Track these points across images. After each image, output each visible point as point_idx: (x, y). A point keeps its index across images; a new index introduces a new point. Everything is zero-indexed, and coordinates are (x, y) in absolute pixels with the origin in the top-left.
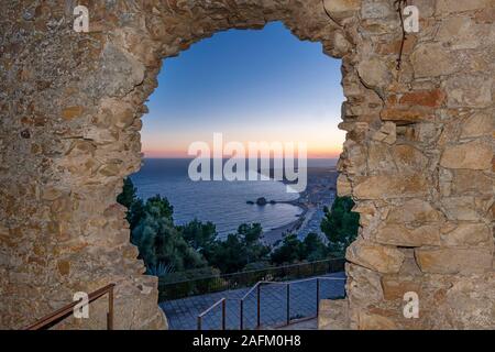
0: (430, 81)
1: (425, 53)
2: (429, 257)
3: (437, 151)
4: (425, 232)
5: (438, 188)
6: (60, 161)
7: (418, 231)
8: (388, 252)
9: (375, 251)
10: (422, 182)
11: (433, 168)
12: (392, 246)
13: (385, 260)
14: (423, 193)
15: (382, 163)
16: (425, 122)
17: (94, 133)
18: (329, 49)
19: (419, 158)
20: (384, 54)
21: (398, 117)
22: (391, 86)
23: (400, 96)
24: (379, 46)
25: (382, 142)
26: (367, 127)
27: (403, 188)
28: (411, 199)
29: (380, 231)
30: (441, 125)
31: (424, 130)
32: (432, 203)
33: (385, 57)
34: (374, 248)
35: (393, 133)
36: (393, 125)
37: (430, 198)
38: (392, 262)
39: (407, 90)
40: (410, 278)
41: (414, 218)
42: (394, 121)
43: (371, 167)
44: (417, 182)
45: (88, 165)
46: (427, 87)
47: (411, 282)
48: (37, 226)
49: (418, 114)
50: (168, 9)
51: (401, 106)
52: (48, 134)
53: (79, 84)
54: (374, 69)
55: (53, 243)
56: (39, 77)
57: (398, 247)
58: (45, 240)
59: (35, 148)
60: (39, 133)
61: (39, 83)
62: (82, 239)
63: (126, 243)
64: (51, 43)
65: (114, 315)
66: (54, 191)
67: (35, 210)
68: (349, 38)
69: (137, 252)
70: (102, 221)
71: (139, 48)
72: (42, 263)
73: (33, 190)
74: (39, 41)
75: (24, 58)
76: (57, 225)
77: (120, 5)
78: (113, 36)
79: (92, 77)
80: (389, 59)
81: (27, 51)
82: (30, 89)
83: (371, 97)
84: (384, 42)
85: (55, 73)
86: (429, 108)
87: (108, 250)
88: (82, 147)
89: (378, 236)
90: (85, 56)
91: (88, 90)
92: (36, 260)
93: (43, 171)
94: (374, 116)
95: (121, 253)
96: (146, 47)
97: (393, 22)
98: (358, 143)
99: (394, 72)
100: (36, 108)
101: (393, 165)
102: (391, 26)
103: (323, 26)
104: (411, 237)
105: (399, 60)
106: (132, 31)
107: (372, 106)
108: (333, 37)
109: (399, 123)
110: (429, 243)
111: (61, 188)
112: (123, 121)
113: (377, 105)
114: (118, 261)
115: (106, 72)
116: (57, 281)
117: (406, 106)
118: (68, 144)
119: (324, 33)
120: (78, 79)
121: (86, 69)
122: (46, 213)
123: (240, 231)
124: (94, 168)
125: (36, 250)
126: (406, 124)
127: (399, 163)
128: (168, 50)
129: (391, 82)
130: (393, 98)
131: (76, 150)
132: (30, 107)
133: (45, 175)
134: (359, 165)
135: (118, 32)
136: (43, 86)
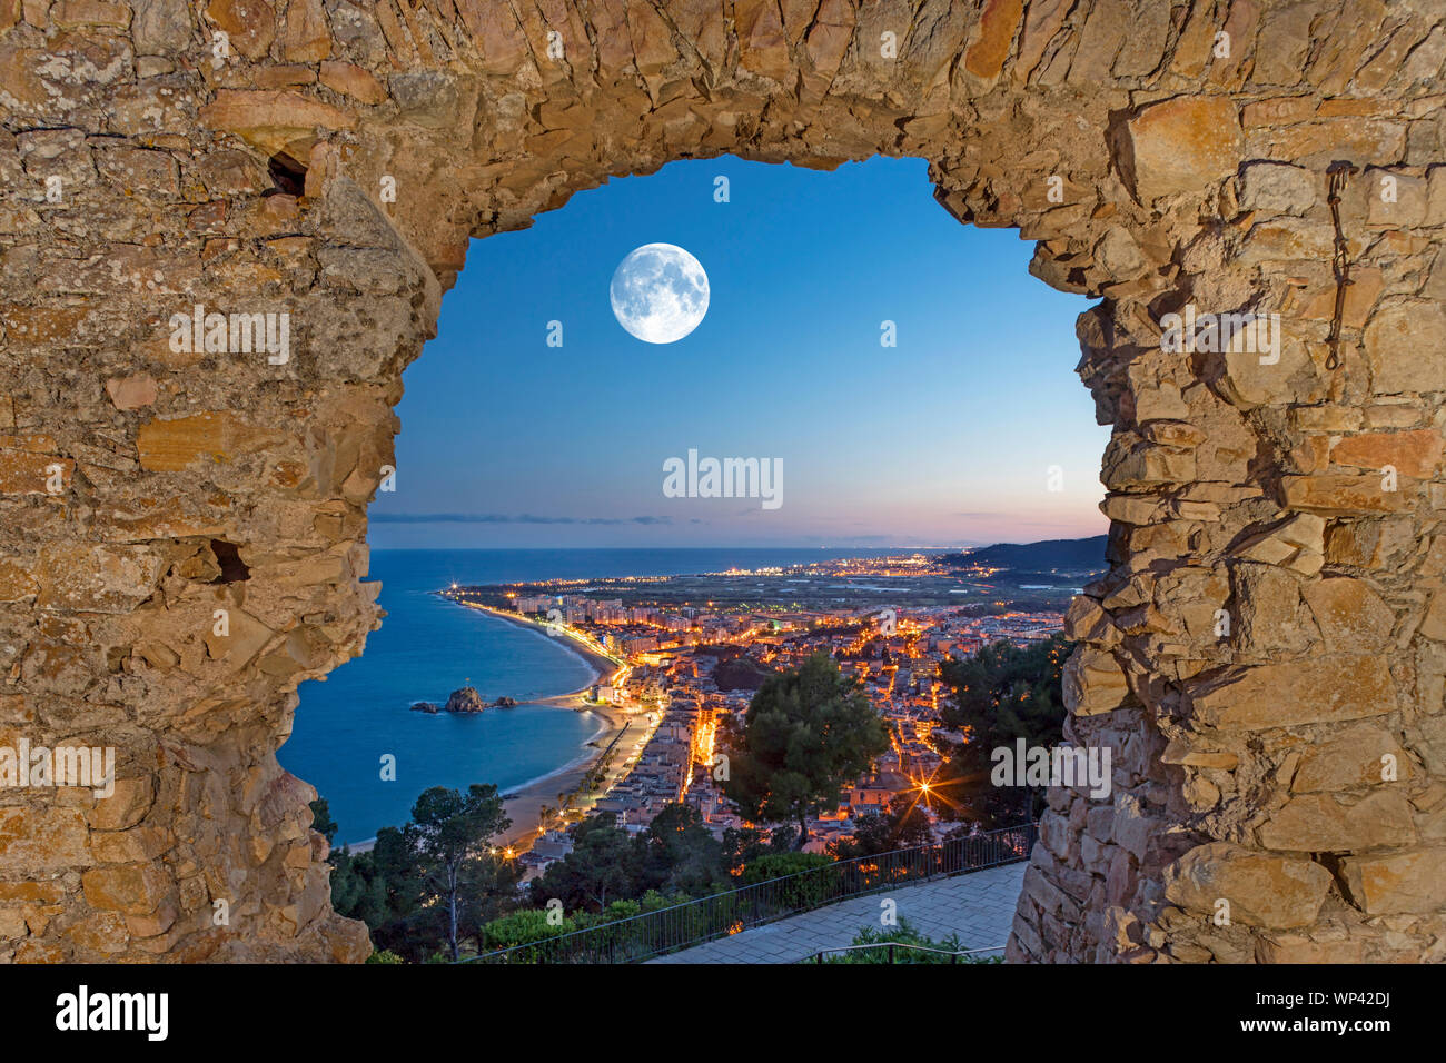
0: (1408, 407)
1: (1402, 326)
2: (1383, 874)
3: (1418, 596)
4: (1378, 810)
5: (1413, 692)
7: (1363, 807)
8: (1293, 870)
9: (1260, 873)
10: (1380, 678)
11: (1404, 642)
12: (1298, 856)
13: (1283, 893)
14: (1378, 708)
15: (1288, 628)
16: (1392, 515)
19: (1376, 613)
21: (1332, 501)
23: (1335, 441)
24: (1290, 292)
25: (1284, 567)
27: (1336, 697)
28: (1352, 723)
29: (1274, 819)
30: (1429, 527)
31: (1390, 538)
32: (1399, 734)
33: (1304, 327)
34: (1255, 863)
36: (1318, 523)
37: (1394, 720)
38: (1300, 896)
39: (1353, 427)
42: (1321, 513)
44: (1369, 680)
46: (1405, 422)
51: (1340, 470)
84: (1302, 283)
89: (1266, 831)
99: (1326, 374)
104: (1349, 827)
109: (1334, 517)
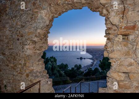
1: (131, 14)
2: (133, 76)
3: (136, 44)
4: (132, 68)
5: (136, 55)
6: (27, 47)
7: (129, 68)
8: (120, 74)
9: (116, 74)
10: (131, 53)
11: (134, 49)
12: (121, 72)
13: (119, 76)
14: (131, 56)
15: (118, 47)
16: (131, 35)
17: (36, 39)
18: (101, 14)
19: (130, 46)
20: (118, 15)
21: (123, 33)
22: (121, 24)
23: (123, 27)
24: (117, 12)
25: (118, 41)
26: (113, 37)
27: (124, 55)
28: (127, 58)
29: (118, 68)
30: (136, 36)
31: (131, 37)
32: (134, 60)
33: (119, 16)
34: (115, 72)
35: (121, 38)
36: (121, 36)
37: (133, 58)
38: (121, 77)
39: (125, 26)
40: (127, 82)
41: (128, 64)
42: (122, 35)
43: (115, 49)
44: (129, 53)
45: (34, 48)
46: (132, 24)
47: (127, 84)
48: (21, 64)
49: (129, 32)
50: (55, 5)
51: (124, 30)
52: (24, 39)
53: (32, 26)
54: (115, 19)
55: (25, 69)
56: (22, 24)
57: (123, 73)
58: (23, 68)
59: (20, 43)
60: (22, 39)
61: (22, 26)
62: (32, 68)
63: (44, 69)
64: (25, 15)
65: (41, 89)
66: (25, 55)
67: (20, 60)
68: (107, 10)
69: (47, 72)
70: (37, 63)
71: (48, 16)
72: (22, 74)
73: (20, 54)
74: (22, 15)
75: (18, 19)
76: (26, 64)
77: (43, 4)
78: (41, 13)
79: (35, 24)
80: (120, 16)
81: (19, 17)
82: (19, 27)
83: (115, 28)
84: (118, 11)
85: (26, 23)
86: (133, 31)
87: (39, 71)
88: (32, 43)
89: (117, 69)
90: (33, 18)
91: (34, 27)
92: (20, 73)
93: (22, 49)
94: (115, 33)
95: (42, 72)
96: (50, 15)
97: (121, 5)
98: (110, 41)
99: (122, 20)
100: (21, 33)
101: (121, 48)
102: (121, 7)
103: (99, 7)
104: (127, 70)
105: (123, 17)
106: (46, 11)
107: (115, 30)
108: (102, 10)
109: (123, 35)
110: (133, 71)
111: (27, 54)
112: (43, 36)
113: (116, 30)
114: (42, 74)
115: (39, 22)
116: (26, 79)
117: (125, 30)
118: (29, 42)
119: (100, 9)
120: (32, 25)
121: (34, 22)
122: (23, 61)
123: (75, 67)
124: (36, 48)
125: (20, 70)
126: (125, 35)
127: (123, 47)
128: (55, 16)
129: (121, 23)
130: (121, 28)
131: (31, 43)
132: (20, 32)
133: (23, 50)
134: (111, 48)
135: (42, 11)
136: (23, 27)
